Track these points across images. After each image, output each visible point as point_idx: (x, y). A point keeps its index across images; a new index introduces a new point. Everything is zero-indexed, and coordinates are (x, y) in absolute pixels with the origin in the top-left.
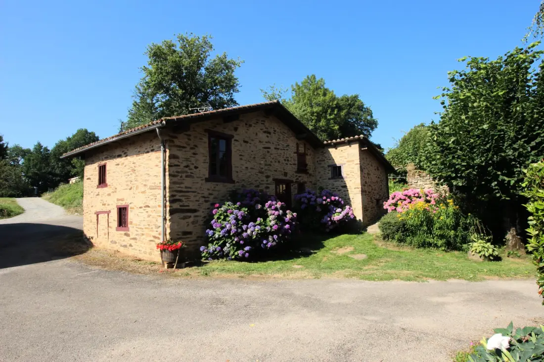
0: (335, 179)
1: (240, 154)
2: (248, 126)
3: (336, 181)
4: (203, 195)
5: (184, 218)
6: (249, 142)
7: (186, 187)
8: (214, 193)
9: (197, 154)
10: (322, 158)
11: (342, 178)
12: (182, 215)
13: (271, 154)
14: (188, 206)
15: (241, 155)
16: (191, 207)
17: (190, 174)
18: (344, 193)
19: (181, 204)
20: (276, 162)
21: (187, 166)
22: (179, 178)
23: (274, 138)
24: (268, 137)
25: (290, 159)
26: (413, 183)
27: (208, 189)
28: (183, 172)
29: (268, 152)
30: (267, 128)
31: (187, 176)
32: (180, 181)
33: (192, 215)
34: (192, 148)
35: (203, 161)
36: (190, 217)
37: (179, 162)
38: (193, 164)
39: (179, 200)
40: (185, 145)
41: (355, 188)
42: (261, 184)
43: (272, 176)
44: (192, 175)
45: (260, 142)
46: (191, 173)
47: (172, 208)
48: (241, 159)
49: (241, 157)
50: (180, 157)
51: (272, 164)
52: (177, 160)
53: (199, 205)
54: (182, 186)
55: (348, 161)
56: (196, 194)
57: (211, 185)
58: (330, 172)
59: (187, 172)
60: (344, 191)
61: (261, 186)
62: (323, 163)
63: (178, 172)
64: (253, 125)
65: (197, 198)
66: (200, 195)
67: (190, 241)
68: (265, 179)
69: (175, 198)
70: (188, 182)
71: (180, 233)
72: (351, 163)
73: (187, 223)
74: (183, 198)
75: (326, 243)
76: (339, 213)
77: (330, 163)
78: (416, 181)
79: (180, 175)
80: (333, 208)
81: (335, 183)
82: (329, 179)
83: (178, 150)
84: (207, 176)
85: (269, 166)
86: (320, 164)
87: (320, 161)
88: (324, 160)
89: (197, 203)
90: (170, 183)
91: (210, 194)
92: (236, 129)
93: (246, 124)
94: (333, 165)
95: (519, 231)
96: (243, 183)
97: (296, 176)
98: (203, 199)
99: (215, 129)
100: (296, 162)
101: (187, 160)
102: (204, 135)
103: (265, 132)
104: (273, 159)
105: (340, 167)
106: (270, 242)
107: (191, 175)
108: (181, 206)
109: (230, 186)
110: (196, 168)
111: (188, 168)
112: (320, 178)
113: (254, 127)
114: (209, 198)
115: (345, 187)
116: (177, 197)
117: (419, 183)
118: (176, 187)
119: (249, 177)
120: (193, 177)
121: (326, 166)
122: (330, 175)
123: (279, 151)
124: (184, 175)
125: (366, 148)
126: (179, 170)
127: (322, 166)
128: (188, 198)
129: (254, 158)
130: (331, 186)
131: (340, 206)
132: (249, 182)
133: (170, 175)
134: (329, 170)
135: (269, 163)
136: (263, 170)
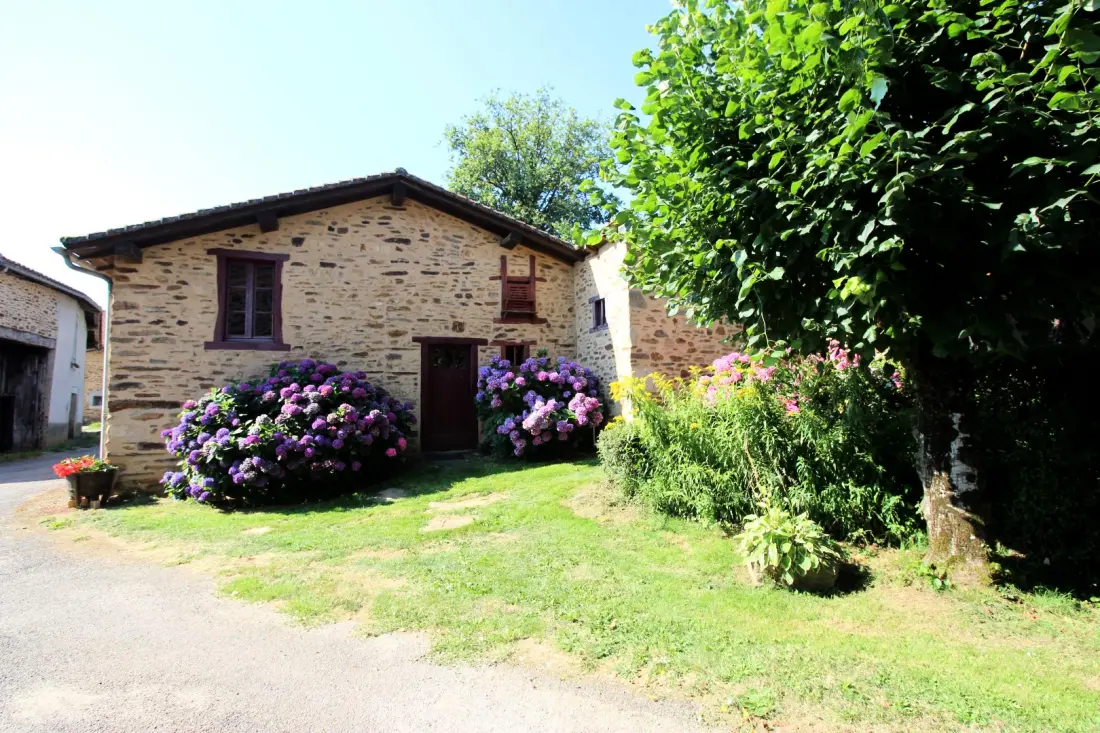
0: (598, 330)
1: (307, 290)
2: (335, 232)
3: (599, 336)
4: (196, 375)
5: (144, 418)
6: (339, 264)
7: (152, 361)
8: (225, 369)
9: (185, 298)
10: (582, 285)
11: (607, 327)
12: (141, 412)
13: (409, 286)
14: (158, 395)
15: (308, 293)
16: (164, 397)
17: (165, 336)
19: (139, 391)
20: (424, 301)
21: (158, 322)
22: (135, 343)
23: (421, 252)
24: (398, 249)
25: (474, 293)
27: (211, 364)
28: (147, 333)
29: (400, 282)
30: (398, 232)
31: (156, 341)
32: (138, 350)
33: (167, 412)
34: (171, 288)
35: (201, 311)
36: (161, 415)
37: (138, 315)
38: (173, 317)
39: (135, 385)
40: (156, 283)
41: (624, 349)
42: (373, 350)
43: (410, 332)
44: (172, 337)
45: (373, 262)
46: (167, 334)
47: (113, 399)
48: (313, 301)
49: (310, 297)
50: (141, 305)
51: (411, 307)
52: (135, 311)
53: (184, 394)
54: (141, 358)
56: (178, 372)
57: (215, 355)
58: (592, 315)
59: (157, 333)
60: (609, 358)
61: (370, 353)
62: (583, 294)
63: (136, 334)
64: (351, 229)
65: (182, 381)
66: (190, 375)
67: (161, 461)
68: (387, 340)
69: (124, 381)
70: (158, 352)
71: (132, 446)
73: (152, 426)
74: (144, 382)
77: (592, 293)
79: (139, 338)
81: (598, 340)
82: (591, 331)
83: (136, 293)
84: (210, 338)
85: (400, 312)
86: (581, 298)
87: (580, 291)
88: (585, 289)
89: (182, 389)
90: (112, 354)
91: (215, 373)
92: (298, 242)
93: (330, 229)
94: (595, 298)
96: (317, 348)
97: (498, 329)
98: (199, 382)
99: (237, 247)
100: (499, 299)
101: (158, 309)
102: (206, 260)
103: (391, 240)
104: (417, 295)
105: (603, 302)
107: (166, 339)
108: (137, 395)
109: (276, 357)
110: (181, 323)
111: (161, 324)
112: (581, 330)
113: (356, 232)
114: (213, 380)
115: (609, 347)
116: (131, 380)
118: (127, 361)
119: (337, 336)
120: (173, 342)
122: (592, 323)
123: (438, 279)
124: (148, 339)
126: (139, 330)
127: (582, 302)
128: (156, 381)
129: (354, 296)
130: (593, 347)
132: (334, 346)
133: (113, 340)
134: (591, 311)
135: (404, 304)
136: (380, 321)
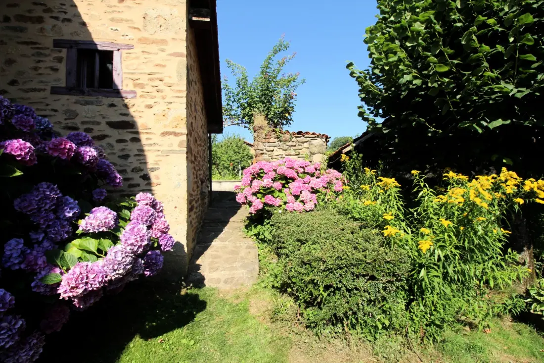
0: (82, 93)
3: (87, 103)
10: (30, 11)
11: (117, 93)
18: (118, 147)
26: (265, 151)
41: (165, 134)
55: (142, 40)
58: (62, 67)
60: (120, 141)
62: (32, 29)
72: (153, 48)
76: (98, 236)
77: (67, 32)
78: (272, 149)
81: (79, 108)
82: (55, 91)
86: (22, 30)
87: (21, 18)
88: (40, 20)
94: (76, 43)
105: (108, 56)
112: (13, 83)
115: (129, 125)
117: (275, 153)
122: (61, 78)
125: (208, 20)
127: (24, 37)
130: (60, 117)
134: (60, 60)
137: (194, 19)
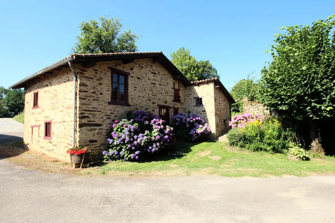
0: (198, 106)
1: (135, 86)
2: (140, 68)
3: (199, 108)
4: (106, 114)
5: (91, 130)
6: (141, 78)
7: (93, 108)
8: (114, 112)
9: (102, 84)
10: (190, 93)
11: (203, 105)
12: (89, 128)
13: (156, 88)
14: (95, 121)
15: (135, 87)
16: (97, 122)
17: (96, 98)
18: (204, 115)
19: (89, 120)
20: (159, 93)
21: (94, 93)
22: (87, 100)
23: (158, 77)
24: (154, 76)
25: (169, 92)
26: (247, 110)
27: (110, 110)
28: (91, 97)
29: (154, 86)
30: (154, 70)
31: (93, 100)
32: (88, 103)
33: (97, 128)
34: (98, 80)
35: (107, 90)
36: (96, 129)
37: (88, 89)
38: (99, 91)
39: (87, 117)
40: (93, 77)
41: (211, 112)
42: (149, 108)
43: (156, 103)
44: (98, 99)
45: (149, 79)
46: (97, 97)
47: (80, 123)
48: (135, 90)
49: (135, 89)
50: (89, 85)
51: (157, 95)
52: (86, 87)
53: (102, 121)
54: (89, 106)
55: (206, 95)
56: (101, 113)
57: (112, 107)
58: (195, 102)
59: (94, 97)
60: (204, 114)
61: (149, 109)
63: (86, 96)
64: (144, 67)
65: (102, 116)
66: (104, 114)
67: (96, 147)
68: (152, 104)
69: (84, 115)
70: (95, 104)
71: (87, 141)
72: (208, 96)
73: (93, 133)
74: (90, 116)
75: (192, 148)
76: (201, 128)
78: (249, 109)
79: (88, 98)
80: (197, 125)
81: (197, 109)
82: (194, 106)
83: (87, 80)
84: (110, 100)
85: (154, 96)
86: (189, 96)
87: (188, 94)
88: (191, 94)
89: (102, 119)
90: (80, 104)
91: (112, 113)
92: (132, 69)
93: (139, 66)
94: (196, 97)
95: (321, 140)
96: (136, 106)
97: (173, 104)
98: (106, 117)
99: (116, 68)
100: (173, 95)
101: (94, 87)
102: (108, 71)
103: (152, 73)
104: (158, 91)
105: (201, 99)
106: (154, 148)
107: (97, 99)
108: (88, 121)
109: (127, 109)
110: (101, 94)
111: (95, 94)
112: (188, 105)
113: (145, 68)
114: (111, 116)
115: (205, 111)
116: (85, 115)
118: (85, 107)
119: (141, 103)
120: (99, 101)
121: (192, 98)
122: (195, 104)
123: (162, 86)
124: (91, 99)
125: (219, 86)
126: (88, 95)
127: (189, 98)
128: (94, 116)
129: (145, 90)
130: (195, 111)
131: (201, 123)
132: (141, 106)
133: (80, 98)
134: (194, 101)
135: (155, 94)
136: (150, 99)
137: (216, 87)
